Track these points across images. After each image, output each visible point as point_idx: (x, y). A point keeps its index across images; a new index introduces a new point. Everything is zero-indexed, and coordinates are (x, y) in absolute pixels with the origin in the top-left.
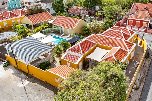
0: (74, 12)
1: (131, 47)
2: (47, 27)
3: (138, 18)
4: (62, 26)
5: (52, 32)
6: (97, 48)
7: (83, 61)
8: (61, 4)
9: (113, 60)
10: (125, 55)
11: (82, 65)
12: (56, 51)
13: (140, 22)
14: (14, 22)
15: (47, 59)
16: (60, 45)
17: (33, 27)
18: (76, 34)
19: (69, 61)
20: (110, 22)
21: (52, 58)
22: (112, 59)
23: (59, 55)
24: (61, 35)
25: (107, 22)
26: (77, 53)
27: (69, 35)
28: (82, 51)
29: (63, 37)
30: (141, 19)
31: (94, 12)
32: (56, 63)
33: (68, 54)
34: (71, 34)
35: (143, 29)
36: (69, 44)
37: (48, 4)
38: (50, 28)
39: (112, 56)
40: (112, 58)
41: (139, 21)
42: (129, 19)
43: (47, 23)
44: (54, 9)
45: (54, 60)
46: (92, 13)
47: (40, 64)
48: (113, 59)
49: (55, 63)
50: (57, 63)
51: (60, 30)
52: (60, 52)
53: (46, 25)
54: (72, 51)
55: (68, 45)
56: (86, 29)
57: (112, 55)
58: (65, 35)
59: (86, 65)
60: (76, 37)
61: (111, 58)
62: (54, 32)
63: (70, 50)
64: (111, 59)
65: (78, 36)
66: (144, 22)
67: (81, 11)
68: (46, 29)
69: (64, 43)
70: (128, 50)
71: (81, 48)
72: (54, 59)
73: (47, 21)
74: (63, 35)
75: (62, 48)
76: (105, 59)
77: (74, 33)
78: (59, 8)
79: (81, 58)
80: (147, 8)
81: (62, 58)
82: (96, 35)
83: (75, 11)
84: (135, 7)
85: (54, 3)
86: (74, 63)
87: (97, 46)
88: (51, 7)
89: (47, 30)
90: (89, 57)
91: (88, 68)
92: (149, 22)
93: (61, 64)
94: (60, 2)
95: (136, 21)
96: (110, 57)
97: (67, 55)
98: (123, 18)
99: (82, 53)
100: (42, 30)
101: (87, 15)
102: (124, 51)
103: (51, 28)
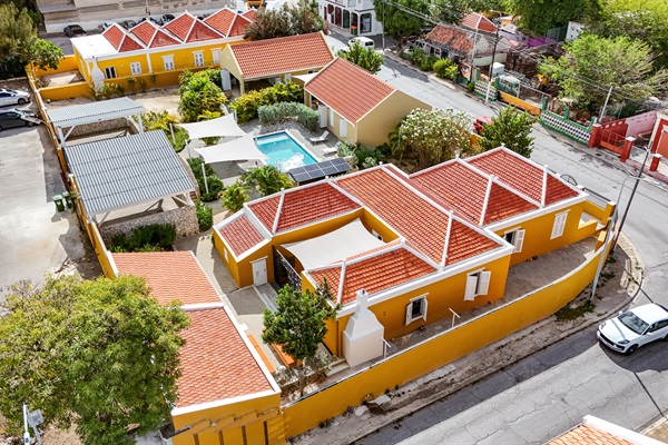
0: (450, 43)
1: (470, 251)
4: (330, 102)
10: (409, 276)
11: (267, 270)
14: (199, 58)
19: (227, 245)
22: (334, 279)
24: (314, 140)
26: (265, 222)
28: (279, 221)
29: (316, 147)
32: (203, 239)
33: (243, 217)
40: (336, 275)
42: (663, 122)
44: (380, 17)
48: (338, 277)
49: (200, 238)
50: (208, 237)
54: (255, 211)
58: (329, 141)
61: (334, 273)
62: (299, 122)
65: (352, 157)
68: (276, 104)
70: (442, 263)
71: (283, 210)
74: (322, 138)
78: (395, 18)
81: (218, 227)
83: (454, 38)
93: (215, 247)
96: (334, 268)
99: (274, 227)
101: (497, 66)
102: (416, 263)
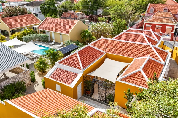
0: (70, 17)
1: (164, 56)
2: (30, 33)
3: (158, 21)
4: (52, 30)
5: (37, 40)
6: (107, 60)
7: (84, 82)
8: (52, 6)
9: (142, 78)
10: (160, 69)
11: (82, 89)
12: (38, 65)
13: (161, 26)
15: (20, 78)
16: (46, 55)
17: (9, 33)
18: (71, 41)
19: (59, 82)
20: (122, 25)
21: (29, 77)
22: (140, 78)
23: (43, 72)
24: (50, 44)
25: (118, 25)
26: (74, 66)
27: (62, 43)
28: (82, 64)
29: (52, 46)
30: (163, 22)
31: (96, 17)
32: (36, 86)
33: (58, 69)
34: (65, 41)
35: (166, 36)
36: (60, 55)
37: (35, 8)
38: (34, 34)
39: (140, 72)
40: (140, 76)
41: (159, 26)
42: (146, 24)
43: (30, 28)
44: (43, 14)
45: (33, 81)
46: (94, 18)
47: (5, 87)
48: (142, 76)
49: (34, 86)
50: (38, 85)
51: (48, 37)
52: (44, 67)
53: (29, 30)
54: (64, 64)
55: (58, 55)
56: (87, 34)
57: (140, 69)
58: (56, 43)
59: (88, 88)
60: (72, 45)
61: (138, 75)
62: (39, 40)
63: (61, 62)
64: (138, 77)
65: (75, 43)
66: (167, 27)
67: (78, 15)
68: (29, 35)
69: (52, 52)
70: (163, 62)
71: (80, 59)
72: (35, 78)
73: (31, 26)
74: (53, 43)
75: (48, 61)
76: (127, 78)
77: (69, 40)
79: (80, 75)
80: (169, 10)
81: (47, 76)
82: (104, 39)
83: (71, 15)
84: (152, 8)
85: (42, 6)
86: (67, 85)
87: (107, 56)
88: (40, 12)
89: (29, 37)
90: (94, 74)
91: (93, 93)
92: (175, 26)
93: (45, 88)
94: (50, 4)
95: (156, 26)
96: (135, 73)
97: (55, 71)
98: (136, 23)
99: (81, 67)
100: (22, 37)
101: (87, 21)
102: (157, 64)
103: (36, 34)
